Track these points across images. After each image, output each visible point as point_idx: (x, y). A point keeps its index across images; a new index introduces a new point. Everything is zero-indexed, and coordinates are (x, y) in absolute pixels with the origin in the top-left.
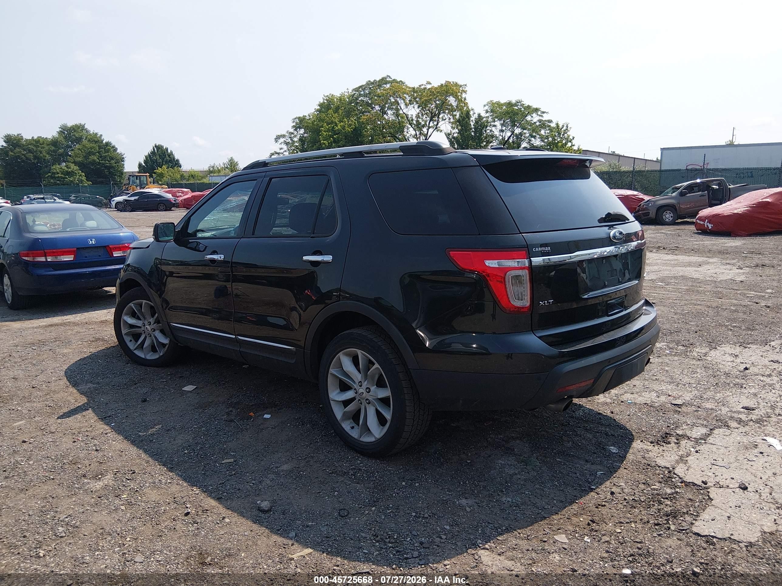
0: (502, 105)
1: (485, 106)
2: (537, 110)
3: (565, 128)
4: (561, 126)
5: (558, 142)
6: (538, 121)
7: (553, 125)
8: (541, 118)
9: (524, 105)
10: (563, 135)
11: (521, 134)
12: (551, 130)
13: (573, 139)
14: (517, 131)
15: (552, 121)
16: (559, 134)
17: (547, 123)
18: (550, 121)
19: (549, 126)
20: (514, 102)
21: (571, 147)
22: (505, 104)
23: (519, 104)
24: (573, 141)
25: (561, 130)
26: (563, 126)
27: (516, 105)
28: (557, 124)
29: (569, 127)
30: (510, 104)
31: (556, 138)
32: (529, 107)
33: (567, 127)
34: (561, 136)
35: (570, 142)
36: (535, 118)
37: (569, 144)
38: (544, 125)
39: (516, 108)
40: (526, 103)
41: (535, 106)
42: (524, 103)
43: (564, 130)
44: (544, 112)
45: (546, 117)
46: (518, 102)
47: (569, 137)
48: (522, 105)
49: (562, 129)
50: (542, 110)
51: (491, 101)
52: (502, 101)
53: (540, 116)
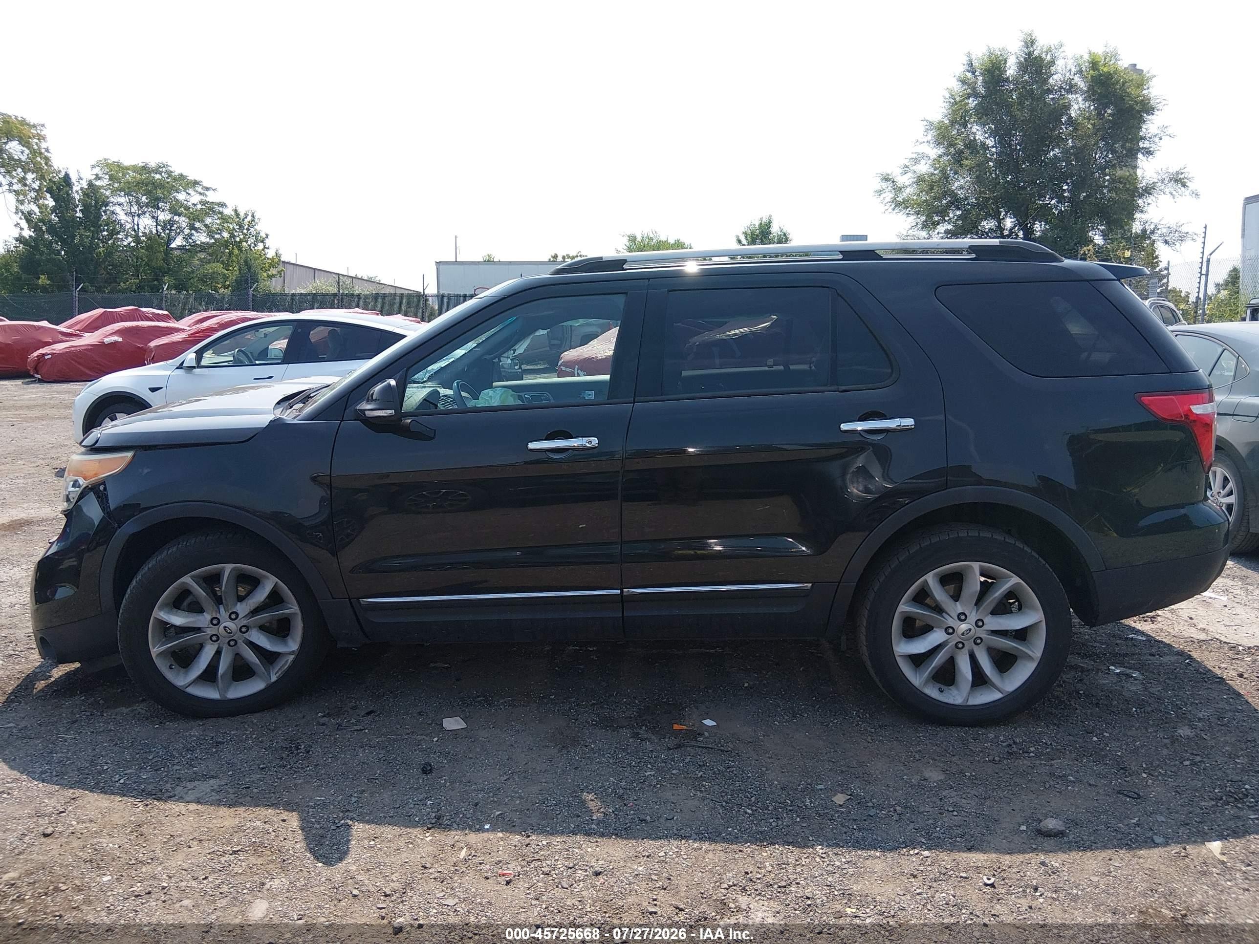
0: (127, 168)
1: (93, 167)
2: (195, 183)
3: (249, 218)
4: (242, 215)
5: (241, 241)
6: (200, 202)
7: (228, 211)
8: (204, 198)
9: (171, 172)
10: (248, 229)
11: (171, 223)
12: (224, 219)
13: (267, 237)
14: (163, 216)
15: (226, 206)
16: (241, 226)
17: (217, 208)
18: (222, 205)
19: (221, 213)
20: (153, 164)
21: (263, 250)
22: (135, 168)
23: (164, 170)
24: (267, 241)
25: (243, 220)
26: (246, 215)
27: (157, 171)
28: (236, 211)
29: (256, 218)
30: (145, 169)
31: (236, 234)
32: (182, 177)
33: (253, 216)
34: (245, 231)
35: (262, 241)
36: (194, 199)
37: (260, 246)
38: (210, 209)
39: (158, 176)
40: (177, 170)
41: (191, 177)
42: (171, 169)
43: (249, 222)
44: (207, 189)
45: (211, 197)
46: (160, 167)
47: (259, 233)
48: (169, 173)
49: (246, 220)
50: (205, 184)
51: (105, 160)
52: (127, 162)
53: (201, 194)
